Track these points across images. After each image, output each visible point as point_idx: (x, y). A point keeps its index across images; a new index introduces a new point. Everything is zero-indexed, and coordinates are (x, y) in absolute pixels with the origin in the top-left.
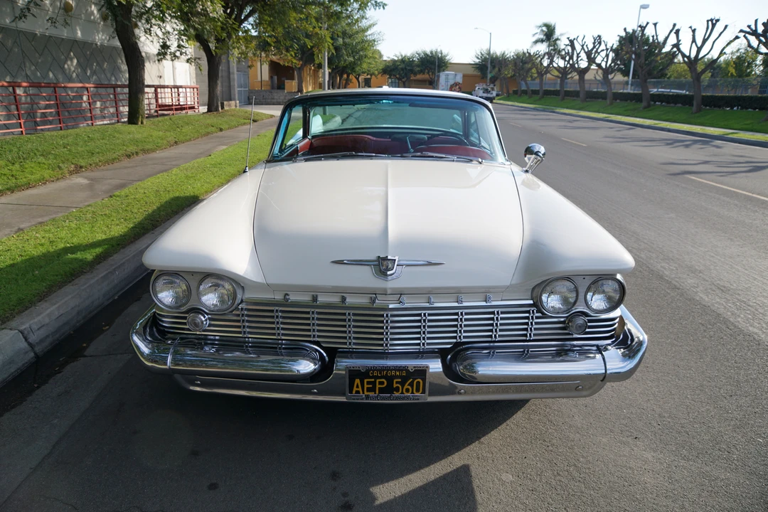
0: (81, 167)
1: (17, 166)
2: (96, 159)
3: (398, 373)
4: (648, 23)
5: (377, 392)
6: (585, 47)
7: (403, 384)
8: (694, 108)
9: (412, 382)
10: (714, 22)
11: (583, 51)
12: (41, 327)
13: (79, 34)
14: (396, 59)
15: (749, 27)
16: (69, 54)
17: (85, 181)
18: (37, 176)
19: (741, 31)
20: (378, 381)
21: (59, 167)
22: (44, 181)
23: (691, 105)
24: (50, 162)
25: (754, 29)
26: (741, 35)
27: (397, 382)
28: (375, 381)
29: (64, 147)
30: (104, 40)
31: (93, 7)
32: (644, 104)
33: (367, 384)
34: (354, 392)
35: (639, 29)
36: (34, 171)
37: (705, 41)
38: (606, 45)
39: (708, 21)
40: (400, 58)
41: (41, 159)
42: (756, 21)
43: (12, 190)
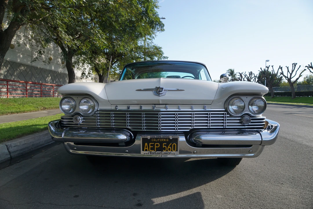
0: (46, 108)
1: (21, 106)
2: (52, 106)
3: (165, 140)
4: (269, 66)
5: (155, 150)
6: (246, 76)
7: (167, 146)
8: (293, 97)
9: (172, 145)
10: (295, 64)
11: (245, 78)
12: (16, 146)
13: (53, 68)
15: (309, 65)
16: (48, 75)
17: (47, 112)
19: (306, 66)
20: (156, 144)
21: (37, 108)
22: (31, 111)
24: (34, 105)
25: (311, 66)
26: (307, 68)
27: (164, 145)
28: (154, 144)
29: (41, 101)
30: (62, 71)
31: (59, 59)
32: (272, 96)
33: (151, 146)
34: (145, 150)
35: (267, 68)
36: (27, 108)
37: (293, 71)
38: (254, 75)
39: (293, 64)
41: (31, 104)
42: (311, 63)
43: (17, 112)
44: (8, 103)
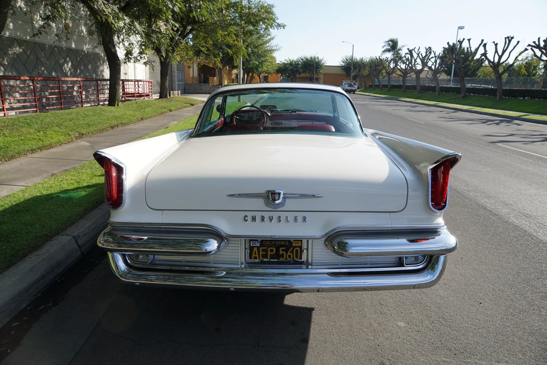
0: (83, 134)
1: (42, 133)
2: (92, 129)
4: (464, 39)
6: (420, 55)
8: (498, 97)
10: (510, 39)
11: (418, 58)
12: (84, 235)
13: (73, 46)
14: (286, 62)
15: (534, 42)
17: (88, 144)
18: (55, 140)
19: (529, 45)
21: (69, 134)
22: (60, 144)
23: (495, 95)
24: (62, 130)
25: (538, 44)
26: (529, 48)
29: (71, 121)
30: (89, 49)
31: (83, 27)
32: (462, 95)
35: (458, 43)
36: (54, 136)
37: (504, 52)
38: (435, 54)
39: (506, 38)
40: (289, 62)
41: (57, 129)
42: (539, 39)
43: (41, 149)
44: (18, 129)
